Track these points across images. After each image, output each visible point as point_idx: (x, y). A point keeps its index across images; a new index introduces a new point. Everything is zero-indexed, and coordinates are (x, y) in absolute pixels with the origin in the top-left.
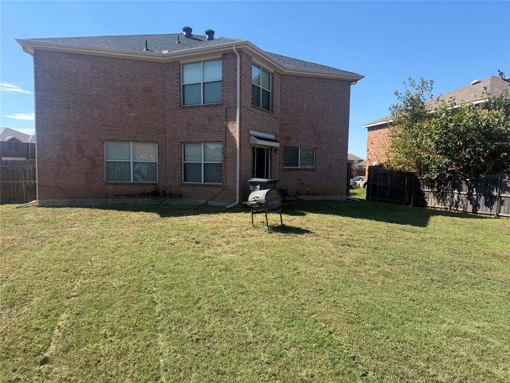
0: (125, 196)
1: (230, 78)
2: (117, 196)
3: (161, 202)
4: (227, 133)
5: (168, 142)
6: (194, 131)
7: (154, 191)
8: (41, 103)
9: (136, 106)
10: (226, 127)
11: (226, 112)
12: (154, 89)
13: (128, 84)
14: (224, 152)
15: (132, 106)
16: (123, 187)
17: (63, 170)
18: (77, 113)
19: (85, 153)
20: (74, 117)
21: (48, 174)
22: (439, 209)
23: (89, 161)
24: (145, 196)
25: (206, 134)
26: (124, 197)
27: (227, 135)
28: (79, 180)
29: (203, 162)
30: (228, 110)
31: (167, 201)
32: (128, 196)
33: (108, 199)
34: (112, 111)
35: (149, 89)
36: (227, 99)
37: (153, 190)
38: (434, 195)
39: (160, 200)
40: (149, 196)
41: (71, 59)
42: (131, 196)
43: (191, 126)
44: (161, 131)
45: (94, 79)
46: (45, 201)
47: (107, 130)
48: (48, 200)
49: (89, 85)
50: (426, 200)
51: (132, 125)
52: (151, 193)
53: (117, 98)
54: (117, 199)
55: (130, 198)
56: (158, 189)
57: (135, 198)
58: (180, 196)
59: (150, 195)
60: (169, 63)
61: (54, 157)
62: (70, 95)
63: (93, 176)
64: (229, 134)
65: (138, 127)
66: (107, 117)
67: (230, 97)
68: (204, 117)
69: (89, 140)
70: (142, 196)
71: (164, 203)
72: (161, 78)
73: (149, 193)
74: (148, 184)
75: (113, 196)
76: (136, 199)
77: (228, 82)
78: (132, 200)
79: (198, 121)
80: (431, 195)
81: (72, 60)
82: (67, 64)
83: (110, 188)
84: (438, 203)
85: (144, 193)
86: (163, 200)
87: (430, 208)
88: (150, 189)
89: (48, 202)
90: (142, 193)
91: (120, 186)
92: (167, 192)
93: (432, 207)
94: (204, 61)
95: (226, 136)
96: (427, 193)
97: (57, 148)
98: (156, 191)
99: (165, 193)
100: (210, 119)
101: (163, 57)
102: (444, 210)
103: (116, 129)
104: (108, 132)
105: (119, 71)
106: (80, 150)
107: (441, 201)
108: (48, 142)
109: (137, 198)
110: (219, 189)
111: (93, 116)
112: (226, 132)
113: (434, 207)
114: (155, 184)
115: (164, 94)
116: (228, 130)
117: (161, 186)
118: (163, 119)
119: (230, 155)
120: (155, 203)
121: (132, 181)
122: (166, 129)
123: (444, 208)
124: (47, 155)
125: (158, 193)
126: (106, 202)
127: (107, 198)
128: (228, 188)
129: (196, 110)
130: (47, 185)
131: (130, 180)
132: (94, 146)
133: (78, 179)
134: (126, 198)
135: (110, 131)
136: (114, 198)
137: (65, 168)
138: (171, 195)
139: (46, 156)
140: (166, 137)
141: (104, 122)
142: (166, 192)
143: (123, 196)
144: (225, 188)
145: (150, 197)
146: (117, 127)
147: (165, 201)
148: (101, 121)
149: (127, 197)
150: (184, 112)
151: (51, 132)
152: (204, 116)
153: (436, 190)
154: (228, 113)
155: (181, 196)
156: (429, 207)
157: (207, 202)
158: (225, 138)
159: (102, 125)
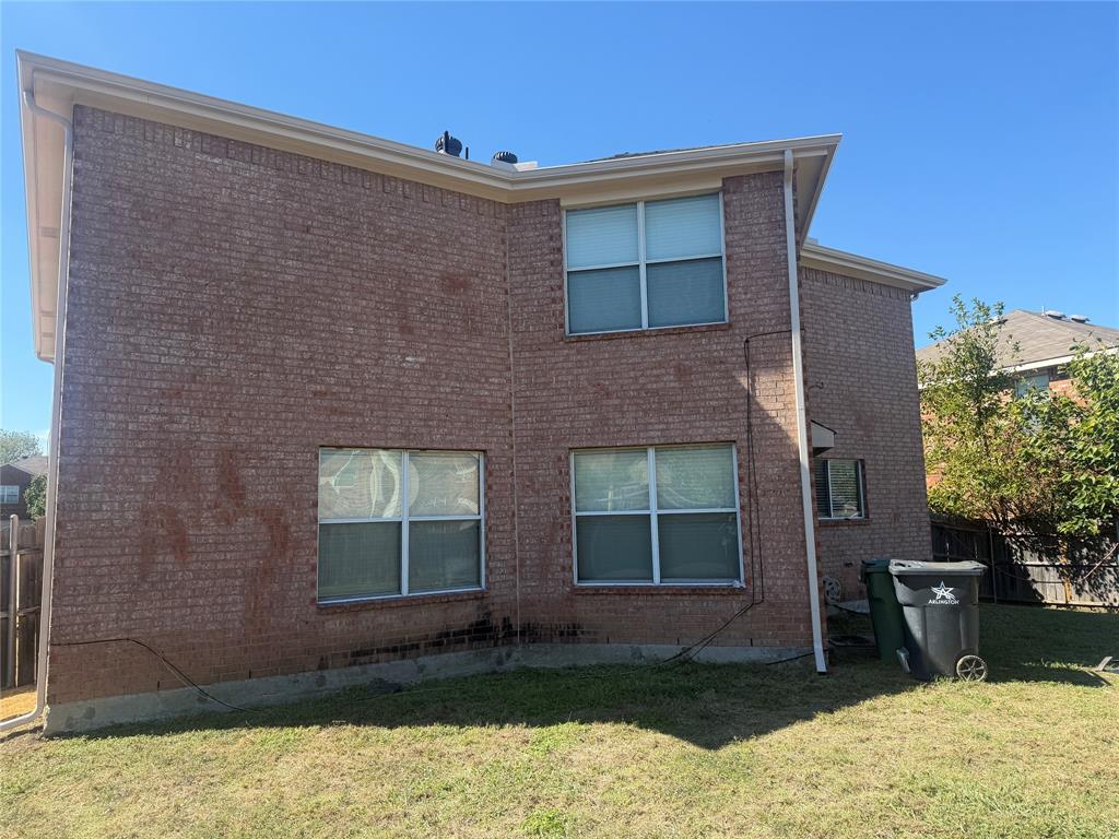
0: (387, 650)
1: (758, 248)
2: (357, 654)
3: (500, 663)
4: (754, 414)
5: (519, 451)
6: (623, 412)
7: (477, 624)
8: (87, 304)
9: (425, 333)
10: (749, 398)
11: (747, 348)
12: (477, 281)
13: (398, 260)
14: (748, 479)
15: (410, 331)
16: (381, 619)
17: (159, 568)
18: (226, 349)
19: (251, 497)
20: (216, 360)
21: (98, 588)
22: (1087, 610)
23: (264, 529)
24: (449, 643)
25: (670, 419)
26: (383, 656)
27: (753, 421)
28: (223, 605)
29: (654, 512)
30: (753, 343)
31: (515, 655)
32: (395, 650)
33: (326, 673)
34: (349, 345)
35: (461, 279)
36: (749, 310)
37: (474, 620)
38: (1062, 575)
39: (495, 653)
40: (463, 641)
41: (214, 156)
42: (404, 648)
43: (608, 395)
44: (497, 413)
45: (290, 233)
46: (77, 710)
47: (334, 411)
48: (91, 703)
49: (270, 252)
50: (1038, 587)
51: (414, 394)
52: (469, 632)
53: (364, 303)
54: (356, 669)
55: (403, 657)
56: (489, 614)
57: (419, 656)
58: (571, 633)
59: (466, 637)
60: (522, 205)
61: (130, 516)
62: (202, 281)
63: (276, 587)
64: (763, 419)
65: (430, 400)
66: (332, 364)
67: (760, 302)
68: (660, 365)
69: (264, 447)
70: (439, 644)
71: (510, 665)
72: (496, 249)
73: (462, 632)
74: (459, 599)
75: (345, 656)
76: (421, 660)
77: (748, 260)
78: (408, 662)
79: (636, 378)
80: (1053, 575)
81: (216, 161)
82: (200, 172)
83: (335, 625)
84: (1080, 595)
85: (447, 635)
86: (504, 651)
87: (1054, 607)
88: (464, 616)
89: (91, 713)
90: (440, 636)
91: (372, 614)
92: (517, 623)
93: (1058, 605)
94: (649, 202)
95: (750, 425)
96: (1037, 569)
97: (144, 479)
98: (483, 622)
99: (510, 626)
100: (682, 372)
101: (512, 183)
102: (1103, 611)
103: (360, 406)
104: (335, 418)
105: (370, 214)
106: (233, 487)
107: (1087, 587)
108: (107, 458)
109: (426, 653)
110: (736, 605)
111: (282, 359)
112: (749, 412)
113: (1067, 605)
114: (478, 597)
115: (502, 298)
116: (757, 404)
117: (497, 600)
118: (500, 377)
119: (771, 486)
120: (480, 667)
121: (405, 592)
122: (510, 407)
123: (1104, 606)
124: (100, 510)
125: (490, 629)
126: (321, 681)
127: (322, 667)
128: (769, 597)
129: (627, 347)
130: (87, 638)
131: (399, 590)
132: (283, 468)
133: (219, 600)
134: (388, 661)
135: (343, 413)
136: (350, 665)
137: (170, 558)
138: (531, 633)
139: (95, 516)
140: (511, 435)
141: (322, 382)
142: (512, 621)
143: (379, 651)
144: (759, 597)
145: (466, 645)
146: (364, 401)
147: (509, 656)
148: (312, 380)
149: (392, 655)
150: (579, 352)
151: (121, 417)
152: (659, 362)
153: (1063, 560)
154: (753, 351)
155: (575, 633)
156: (1050, 605)
157: (685, 650)
158: (749, 431)
159: (315, 393)
